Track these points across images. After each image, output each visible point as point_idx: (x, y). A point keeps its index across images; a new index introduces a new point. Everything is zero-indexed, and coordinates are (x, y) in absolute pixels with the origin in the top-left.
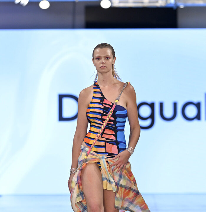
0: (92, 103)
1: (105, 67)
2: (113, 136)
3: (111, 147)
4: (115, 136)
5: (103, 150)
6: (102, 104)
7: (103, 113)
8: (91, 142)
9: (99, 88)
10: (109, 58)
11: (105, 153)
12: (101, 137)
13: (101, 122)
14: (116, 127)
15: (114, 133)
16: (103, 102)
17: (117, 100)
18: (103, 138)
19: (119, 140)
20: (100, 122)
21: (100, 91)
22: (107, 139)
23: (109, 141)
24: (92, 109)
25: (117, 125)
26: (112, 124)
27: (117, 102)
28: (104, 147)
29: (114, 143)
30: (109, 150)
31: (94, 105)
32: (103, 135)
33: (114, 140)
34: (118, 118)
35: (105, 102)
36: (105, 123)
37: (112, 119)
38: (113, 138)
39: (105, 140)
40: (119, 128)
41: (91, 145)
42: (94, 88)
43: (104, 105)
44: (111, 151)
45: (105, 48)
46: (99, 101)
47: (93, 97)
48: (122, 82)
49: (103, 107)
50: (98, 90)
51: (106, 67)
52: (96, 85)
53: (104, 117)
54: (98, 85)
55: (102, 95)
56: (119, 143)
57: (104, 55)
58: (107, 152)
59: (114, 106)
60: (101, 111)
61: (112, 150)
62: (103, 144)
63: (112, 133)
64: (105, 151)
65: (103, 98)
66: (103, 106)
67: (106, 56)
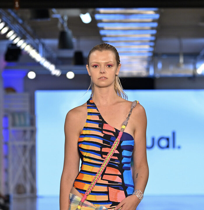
0: (86, 128)
1: (105, 78)
2: (118, 177)
3: (116, 193)
4: (121, 177)
5: (105, 198)
6: (101, 130)
7: (102, 143)
8: (86, 187)
9: (95, 107)
10: (112, 66)
11: (108, 202)
12: (102, 179)
13: (101, 157)
14: (122, 164)
15: (119, 173)
16: (102, 128)
17: (124, 125)
18: (104, 180)
19: (126, 182)
20: (98, 157)
21: (97, 112)
22: (109, 182)
23: (112, 184)
24: (87, 137)
25: (123, 161)
26: (116, 159)
27: (124, 128)
28: (107, 193)
29: (119, 186)
30: (114, 197)
31: (89, 132)
32: (104, 176)
33: (120, 183)
34: (124, 150)
35: (105, 127)
36: (108, 158)
37: (117, 152)
38: (118, 180)
39: (107, 183)
40: (125, 165)
41: (85, 191)
42: (88, 107)
43: (104, 132)
44: (116, 199)
45: (105, 50)
46: (96, 126)
47: (87, 120)
48: (128, 100)
49: (102, 135)
50: (95, 111)
51: (107, 78)
52: (91, 104)
53: (104, 150)
54: (94, 104)
55: (100, 117)
56: (127, 187)
57: (105, 62)
58: (110, 200)
59: (120, 134)
60: (100, 141)
61: (118, 197)
62: (104, 189)
63: (117, 172)
64: (107, 200)
65: (102, 122)
66: (102, 133)
67: (107, 63)
